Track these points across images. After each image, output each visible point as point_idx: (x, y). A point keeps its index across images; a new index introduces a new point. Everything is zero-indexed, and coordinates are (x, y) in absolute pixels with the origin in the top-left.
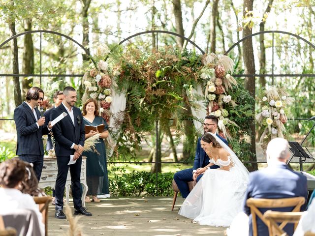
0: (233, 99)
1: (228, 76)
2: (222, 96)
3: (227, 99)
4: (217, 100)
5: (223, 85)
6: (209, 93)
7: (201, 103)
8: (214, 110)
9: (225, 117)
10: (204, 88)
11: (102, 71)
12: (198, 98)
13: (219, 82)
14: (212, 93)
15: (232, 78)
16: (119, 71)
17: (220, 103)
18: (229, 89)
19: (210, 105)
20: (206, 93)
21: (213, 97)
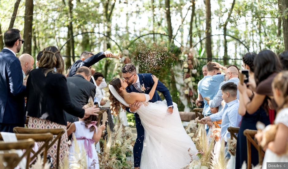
0: (197, 71)
1: (195, 59)
2: (191, 70)
3: (194, 71)
4: (189, 72)
5: (192, 64)
6: (184, 68)
7: (180, 74)
8: (187, 77)
9: (193, 82)
10: (181, 65)
11: (126, 55)
12: (179, 71)
13: (190, 62)
14: (186, 68)
15: (197, 60)
16: (135, 55)
17: (190, 74)
18: (196, 66)
19: (185, 75)
20: (183, 68)
21: (186, 70)
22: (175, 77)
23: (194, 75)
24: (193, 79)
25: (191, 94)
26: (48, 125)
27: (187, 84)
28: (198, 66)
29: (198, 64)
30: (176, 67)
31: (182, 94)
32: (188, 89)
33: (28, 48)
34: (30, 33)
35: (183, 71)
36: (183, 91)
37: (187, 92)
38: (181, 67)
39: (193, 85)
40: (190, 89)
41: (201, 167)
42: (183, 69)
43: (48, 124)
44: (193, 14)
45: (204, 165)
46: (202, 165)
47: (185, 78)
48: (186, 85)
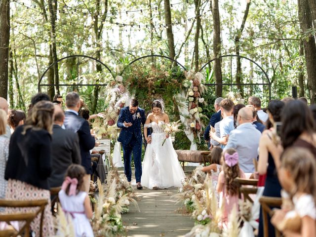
0: (205, 100)
1: (202, 85)
2: (197, 99)
3: (201, 100)
4: (194, 101)
5: (199, 91)
6: (189, 96)
7: (184, 103)
8: (192, 108)
9: (200, 113)
10: (186, 93)
11: (119, 82)
12: (183, 100)
13: (196, 89)
14: (191, 97)
15: (204, 86)
16: (130, 82)
17: (197, 103)
18: (203, 93)
19: (190, 105)
20: (187, 96)
21: (192, 99)
22: (179, 107)
23: (200, 105)
24: (200, 109)
25: (198, 128)
26: (28, 192)
27: (193, 116)
28: (205, 94)
29: (205, 91)
30: (179, 95)
31: (187, 128)
32: (195, 121)
33: (4, 76)
34: (6, 59)
35: (188, 100)
36: (189, 124)
37: (193, 125)
38: (186, 96)
39: (200, 116)
40: (197, 121)
41: (209, 235)
42: (188, 98)
43: (28, 190)
44: (199, 26)
45: (213, 231)
46: (210, 231)
47: (190, 108)
48: (191, 117)
